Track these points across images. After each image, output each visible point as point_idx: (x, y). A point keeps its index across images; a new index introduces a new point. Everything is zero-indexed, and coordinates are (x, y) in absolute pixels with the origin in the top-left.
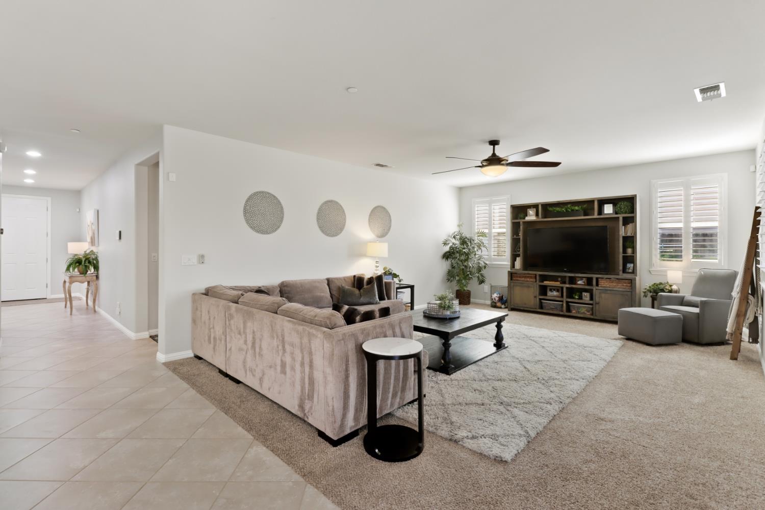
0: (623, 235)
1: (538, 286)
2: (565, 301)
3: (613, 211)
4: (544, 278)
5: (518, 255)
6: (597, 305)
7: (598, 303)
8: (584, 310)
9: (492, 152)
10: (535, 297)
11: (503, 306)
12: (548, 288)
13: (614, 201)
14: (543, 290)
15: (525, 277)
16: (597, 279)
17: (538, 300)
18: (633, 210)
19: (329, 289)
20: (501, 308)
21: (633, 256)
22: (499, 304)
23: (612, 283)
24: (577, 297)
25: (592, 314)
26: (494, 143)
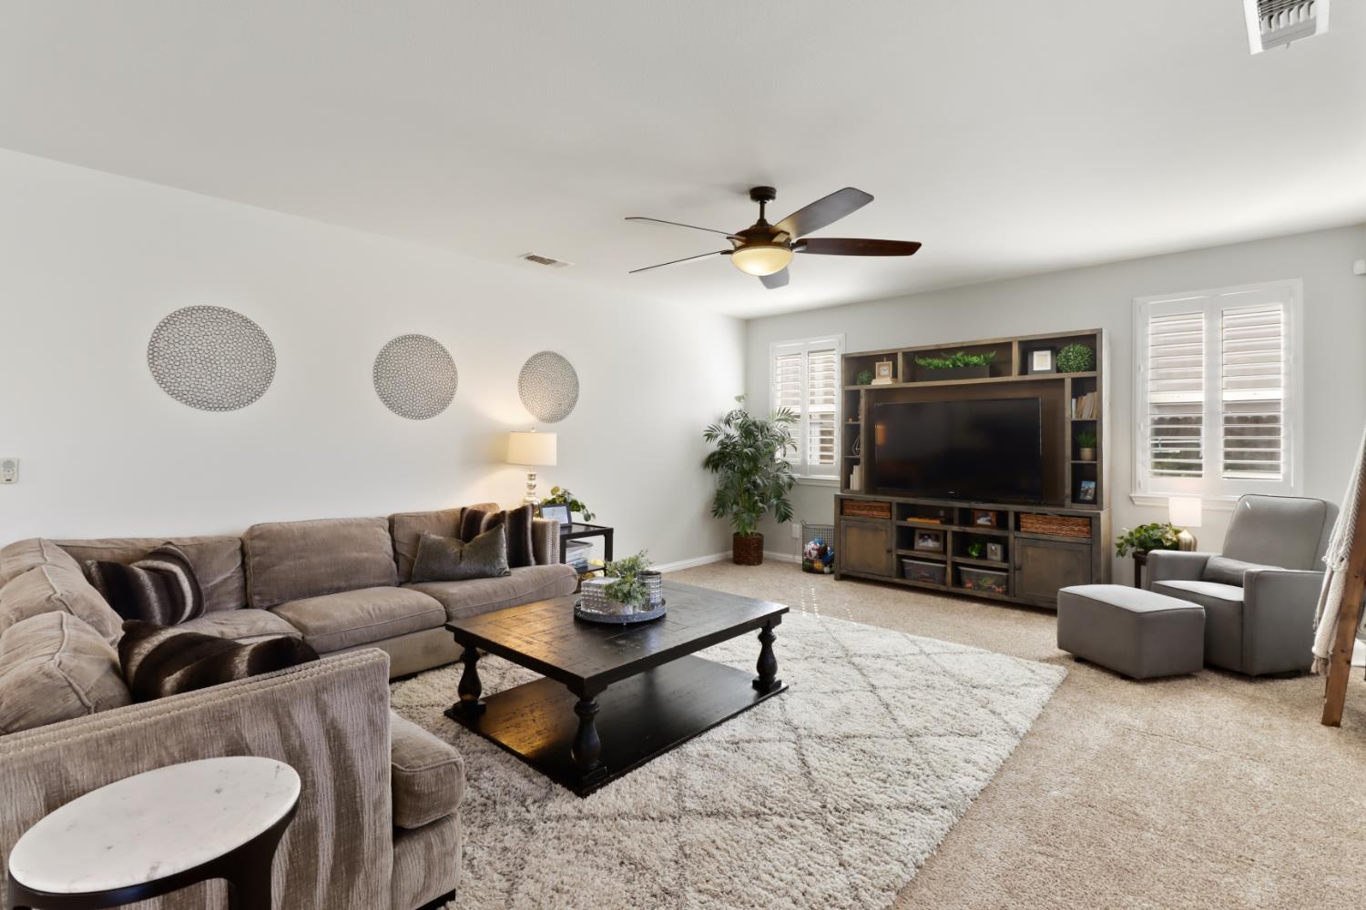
0: (1074, 418)
1: (894, 528)
2: (949, 563)
3: (1052, 367)
4: (907, 511)
5: (857, 462)
6: (1017, 572)
7: (1020, 569)
8: (989, 581)
9: (758, 217)
10: (889, 551)
11: (826, 569)
12: (917, 532)
13: (1053, 344)
14: (907, 538)
15: (871, 508)
16: (1017, 515)
17: (894, 557)
18: (1093, 364)
19: (393, 540)
20: (822, 572)
21: (1095, 465)
22: (818, 565)
23: (1050, 523)
24: (974, 553)
25: (1006, 592)
26: (762, 194)
